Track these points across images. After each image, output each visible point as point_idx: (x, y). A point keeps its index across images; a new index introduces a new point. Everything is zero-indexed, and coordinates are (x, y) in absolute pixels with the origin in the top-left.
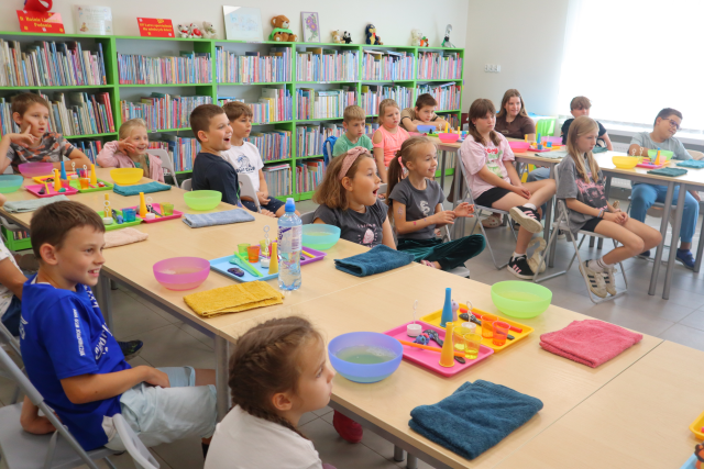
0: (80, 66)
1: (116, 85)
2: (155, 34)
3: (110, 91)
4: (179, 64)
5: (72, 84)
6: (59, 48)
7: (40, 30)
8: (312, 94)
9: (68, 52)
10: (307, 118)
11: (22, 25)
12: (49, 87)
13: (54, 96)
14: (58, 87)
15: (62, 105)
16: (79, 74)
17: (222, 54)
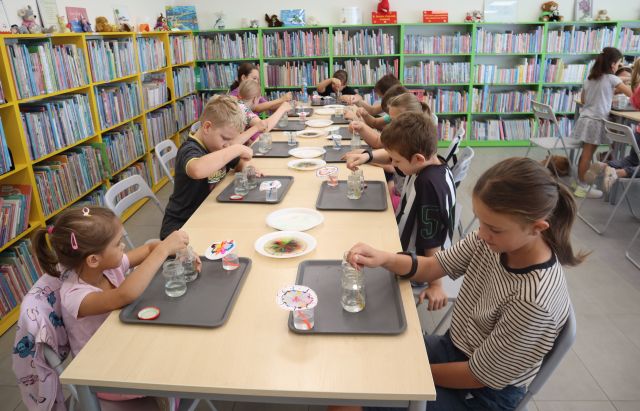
0: (380, 43)
1: (402, 55)
2: (433, 21)
3: (399, 58)
4: (447, 40)
5: (375, 54)
6: (370, 33)
7: (382, 22)
8: (560, 63)
9: (374, 35)
10: (554, 80)
11: (373, 19)
12: (362, 56)
13: (363, 62)
14: (366, 55)
15: (368, 67)
16: (380, 48)
17: (481, 33)
